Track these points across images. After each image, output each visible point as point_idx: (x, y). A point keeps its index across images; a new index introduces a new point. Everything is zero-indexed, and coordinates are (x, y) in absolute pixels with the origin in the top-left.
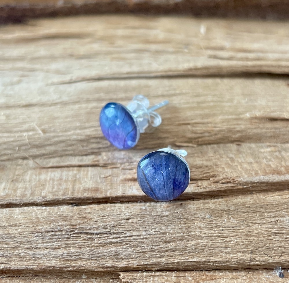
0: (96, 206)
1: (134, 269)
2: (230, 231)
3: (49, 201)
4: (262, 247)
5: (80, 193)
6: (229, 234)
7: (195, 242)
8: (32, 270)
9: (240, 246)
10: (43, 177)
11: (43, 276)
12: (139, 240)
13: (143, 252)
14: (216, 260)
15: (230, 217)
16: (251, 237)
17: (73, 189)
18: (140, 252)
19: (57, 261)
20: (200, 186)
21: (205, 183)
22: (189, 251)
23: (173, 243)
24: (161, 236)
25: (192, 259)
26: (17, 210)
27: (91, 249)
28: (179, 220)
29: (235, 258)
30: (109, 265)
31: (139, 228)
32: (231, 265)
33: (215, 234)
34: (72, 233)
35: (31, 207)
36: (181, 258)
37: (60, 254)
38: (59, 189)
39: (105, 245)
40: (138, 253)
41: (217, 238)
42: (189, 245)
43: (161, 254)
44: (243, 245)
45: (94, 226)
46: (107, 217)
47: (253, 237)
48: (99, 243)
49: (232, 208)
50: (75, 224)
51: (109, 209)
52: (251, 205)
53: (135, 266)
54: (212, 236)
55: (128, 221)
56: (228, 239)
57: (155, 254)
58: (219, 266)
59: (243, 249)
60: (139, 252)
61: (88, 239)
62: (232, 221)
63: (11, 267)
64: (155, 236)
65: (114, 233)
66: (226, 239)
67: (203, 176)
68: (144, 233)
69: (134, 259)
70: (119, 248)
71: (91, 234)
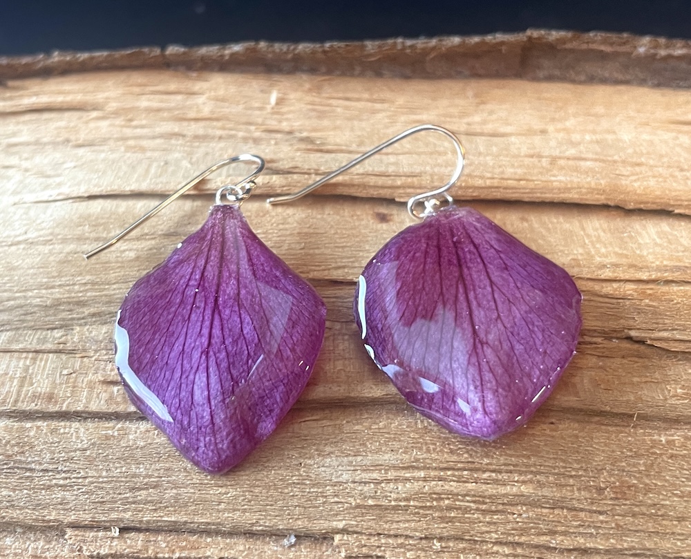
0: (43, 424)
1: (86, 526)
4: (271, 505)
5: (26, 403)
7: (175, 491)
9: (240, 501)
12: (95, 484)
13: (100, 502)
14: (202, 520)
17: (19, 393)
18: (97, 502)
22: (165, 504)
23: (145, 492)
24: (128, 479)
25: (168, 517)
27: (29, 492)
28: (158, 456)
29: (230, 518)
30: (52, 518)
31: (99, 465)
32: (223, 528)
33: (206, 481)
34: (5, 467)
36: (152, 514)
39: (48, 487)
41: (209, 487)
43: (125, 507)
44: (245, 499)
45: (36, 459)
46: (56, 445)
48: (41, 485)
50: (11, 453)
51: (62, 430)
53: (87, 522)
54: (201, 484)
55: (86, 453)
57: (117, 506)
58: (206, 529)
59: (243, 506)
60: (95, 502)
61: (26, 477)
64: (120, 479)
65: (63, 471)
66: (220, 490)
68: (104, 474)
69: (87, 512)
70: (68, 493)
71: (31, 470)
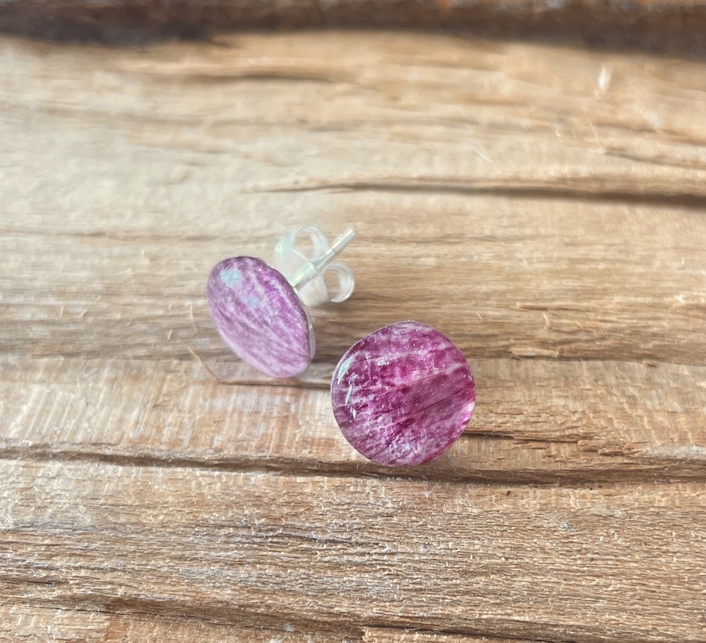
0: (324, 481)
1: (394, 625)
2: (609, 562)
3: (227, 459)
4: (675, 606)
5: (293, 449)
6: (606, 569)
7: (529, 579)
8: (183, 604)
9: (627, 598)
10: (219, 403)
11: (203, 620)
12: (409, 564)
13: (416, 590)
14: (571, 623)
15: (612, 531)
16: (654, 581)
17: (281, 437)
18: (411, 590)
19: (234, 590)
20: (554, 457)
21: (566, 450)
22: (515, 597)
23: (483, 578)
24: (457, 559)
25: (520, 616)
26: (160, 472)
27: (307, 572)
28: (500, 528)
29: (613, 622)
30: (343, 610)
31: (412, 538)
32: (603, 637)
33: (575, 567)
34: (271, 534)
35: (189, 470)
36: (495, 611)
37: (242, 576)
38: (250, 434)
39: (337, 567)
40: (405, 590)
41: (578, 576)
42: (516, 585)
43: (454, 598)
44: (634, 595)
45: (318, 524)
46: (346, 507)
47: (658, 582)
48: (326, 562)
49: (620, 513)
50: (278, 515)
51: (352, 489)
52: (662, 510)
53: (396, 618)
54: (568, 571)
55: (391, 520)
56: (602, 581)
57: (442, 596)
58: (577, 637)
59: (632, 605)
60: (409, 590)
61: (302, 551)
62: (616, 541)
63: (139, 595)
64: (445, 559)
65: (358, 544)
66: (597, 580)
67: (563, 434)
68: (422, 550)
69: (395, 603)
70: (367, 575)
71: (310, 540)
